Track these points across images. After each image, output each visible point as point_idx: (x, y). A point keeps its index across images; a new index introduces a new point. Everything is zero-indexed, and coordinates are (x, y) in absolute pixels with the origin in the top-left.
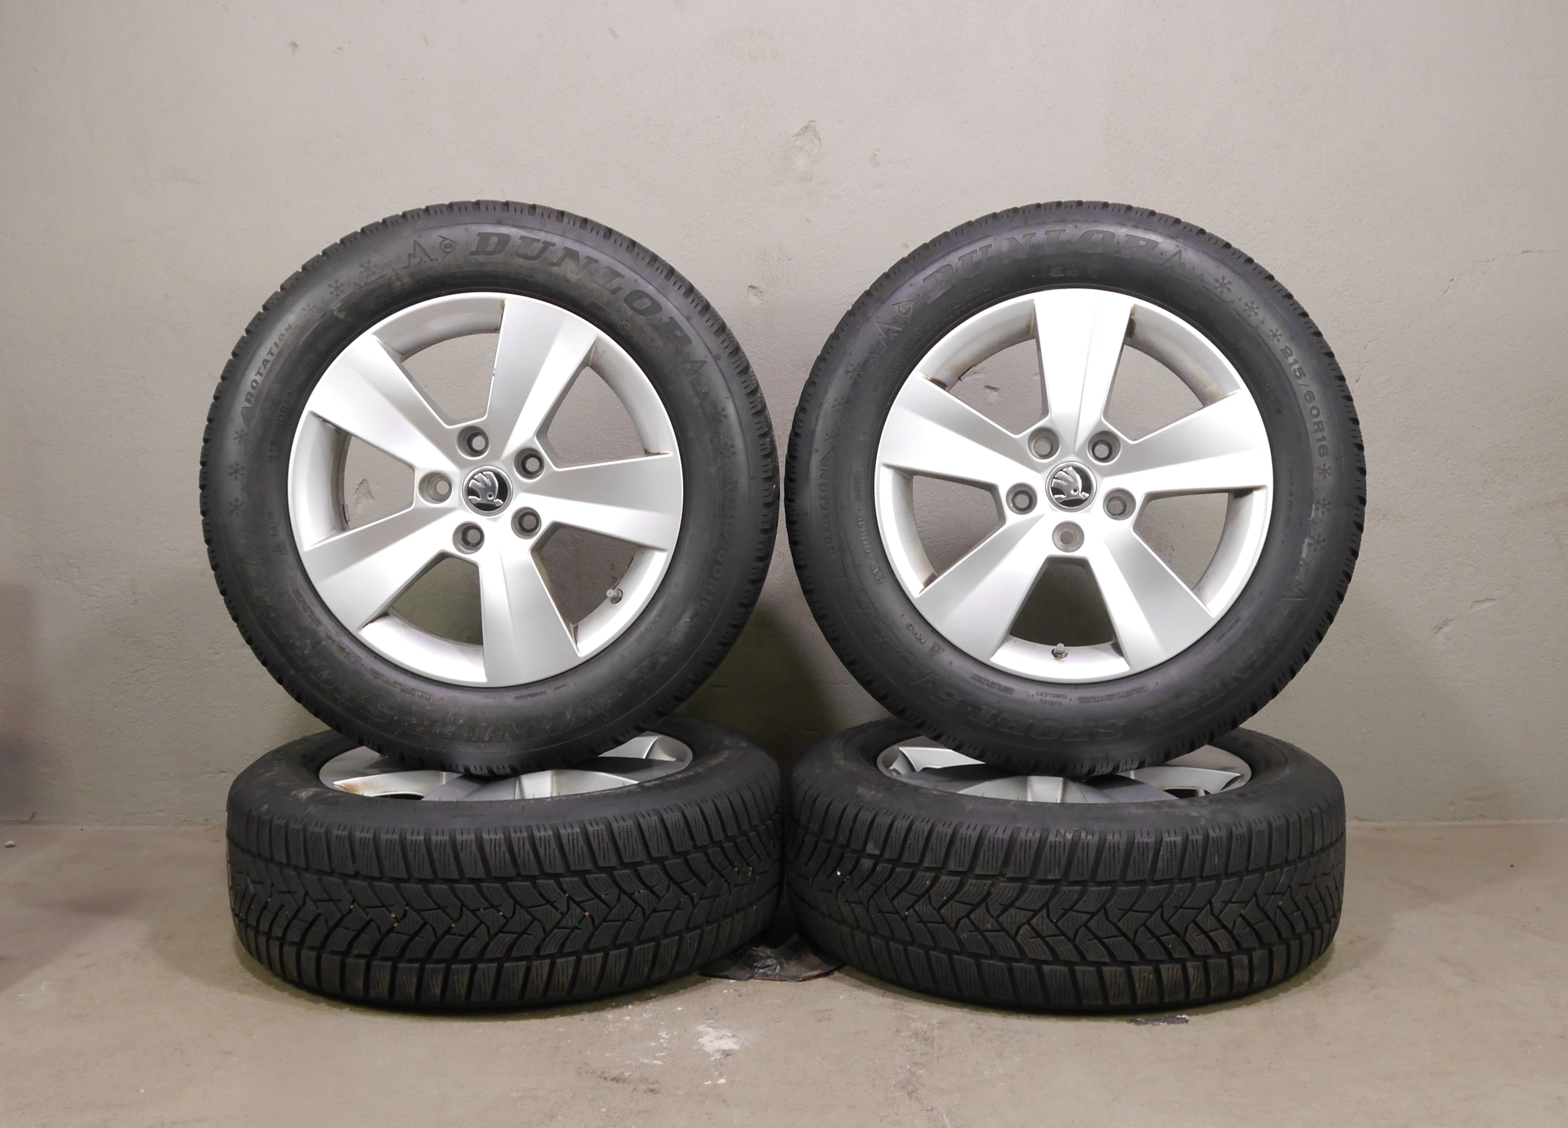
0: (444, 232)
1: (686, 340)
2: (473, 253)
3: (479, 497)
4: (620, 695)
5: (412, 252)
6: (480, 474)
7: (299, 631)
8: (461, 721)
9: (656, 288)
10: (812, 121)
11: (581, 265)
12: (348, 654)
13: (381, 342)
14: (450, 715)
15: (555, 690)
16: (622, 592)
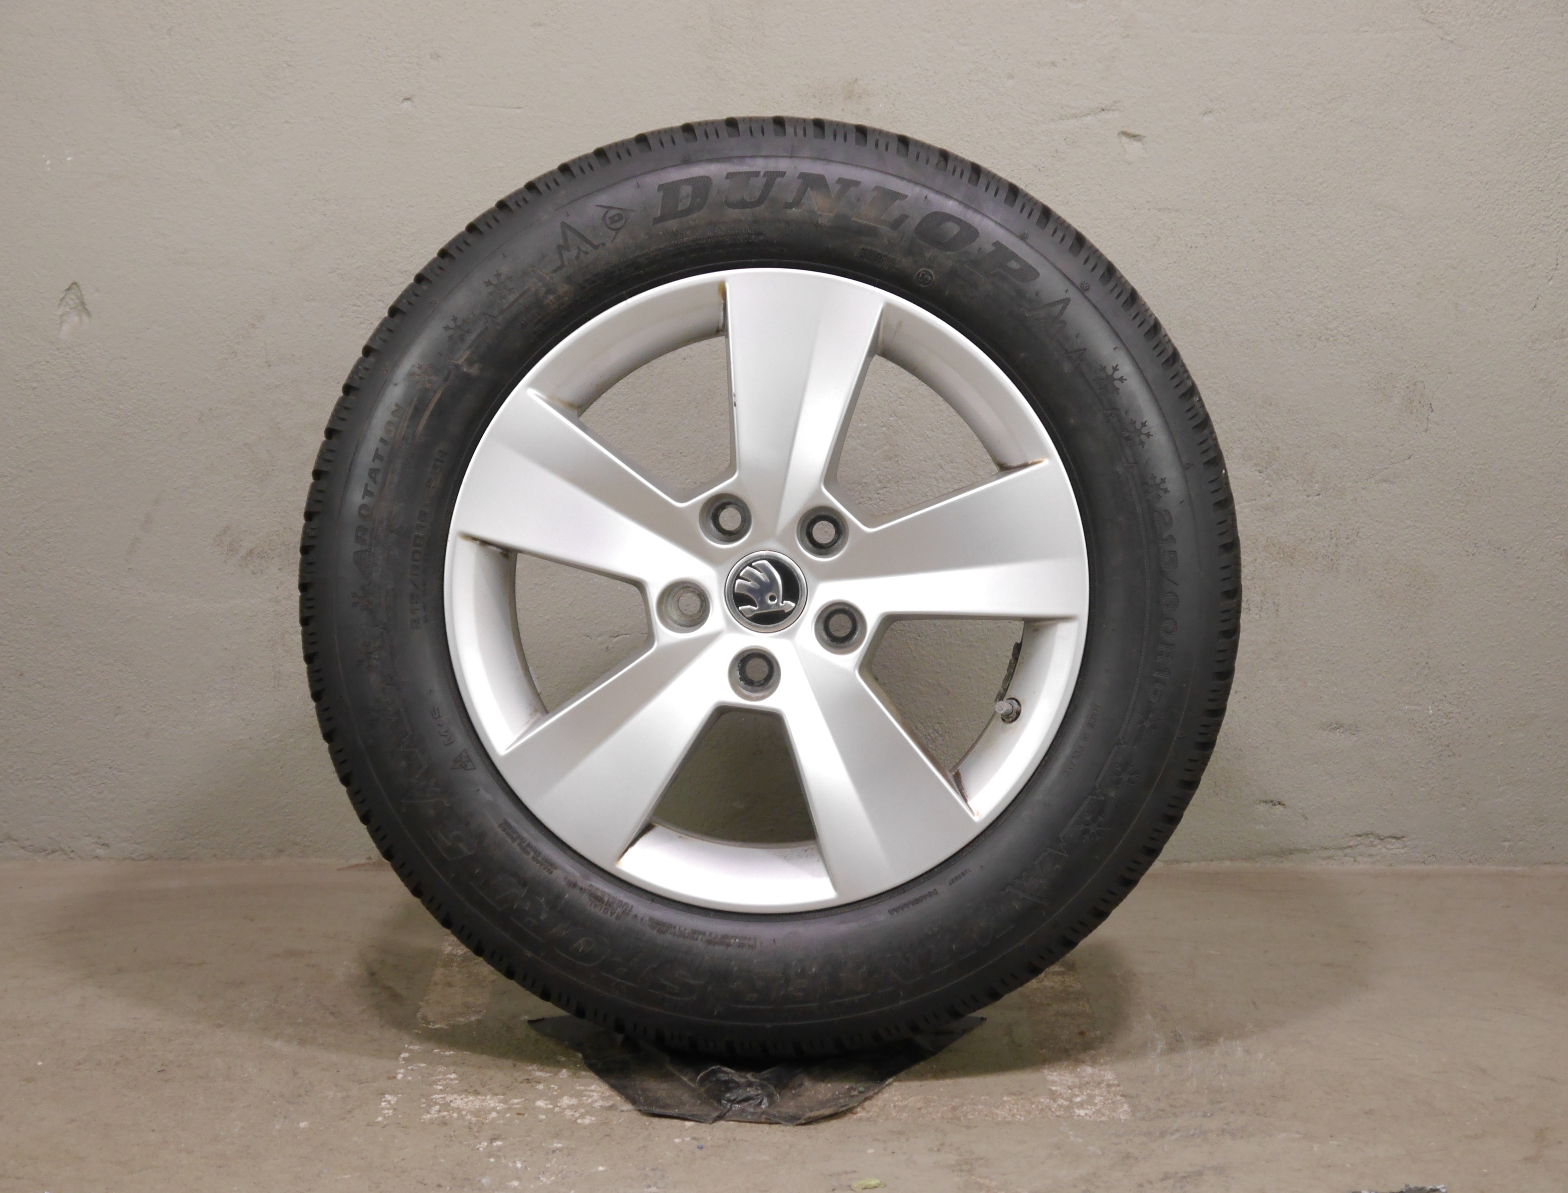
0: (604, 199)
1: (1029, 273)
2: (657, 220)
3: (754, 604)
4: (1058, 866)
5: (561, 242)
6: (748, 568)
7: (524, 885)
8: (814, 970)
9: (960, 202)
11: (833, 196)
12: (609, 904)
13: (544, 397)
14: (794, 963)
15: (950, 884)
16: (1017, 701)
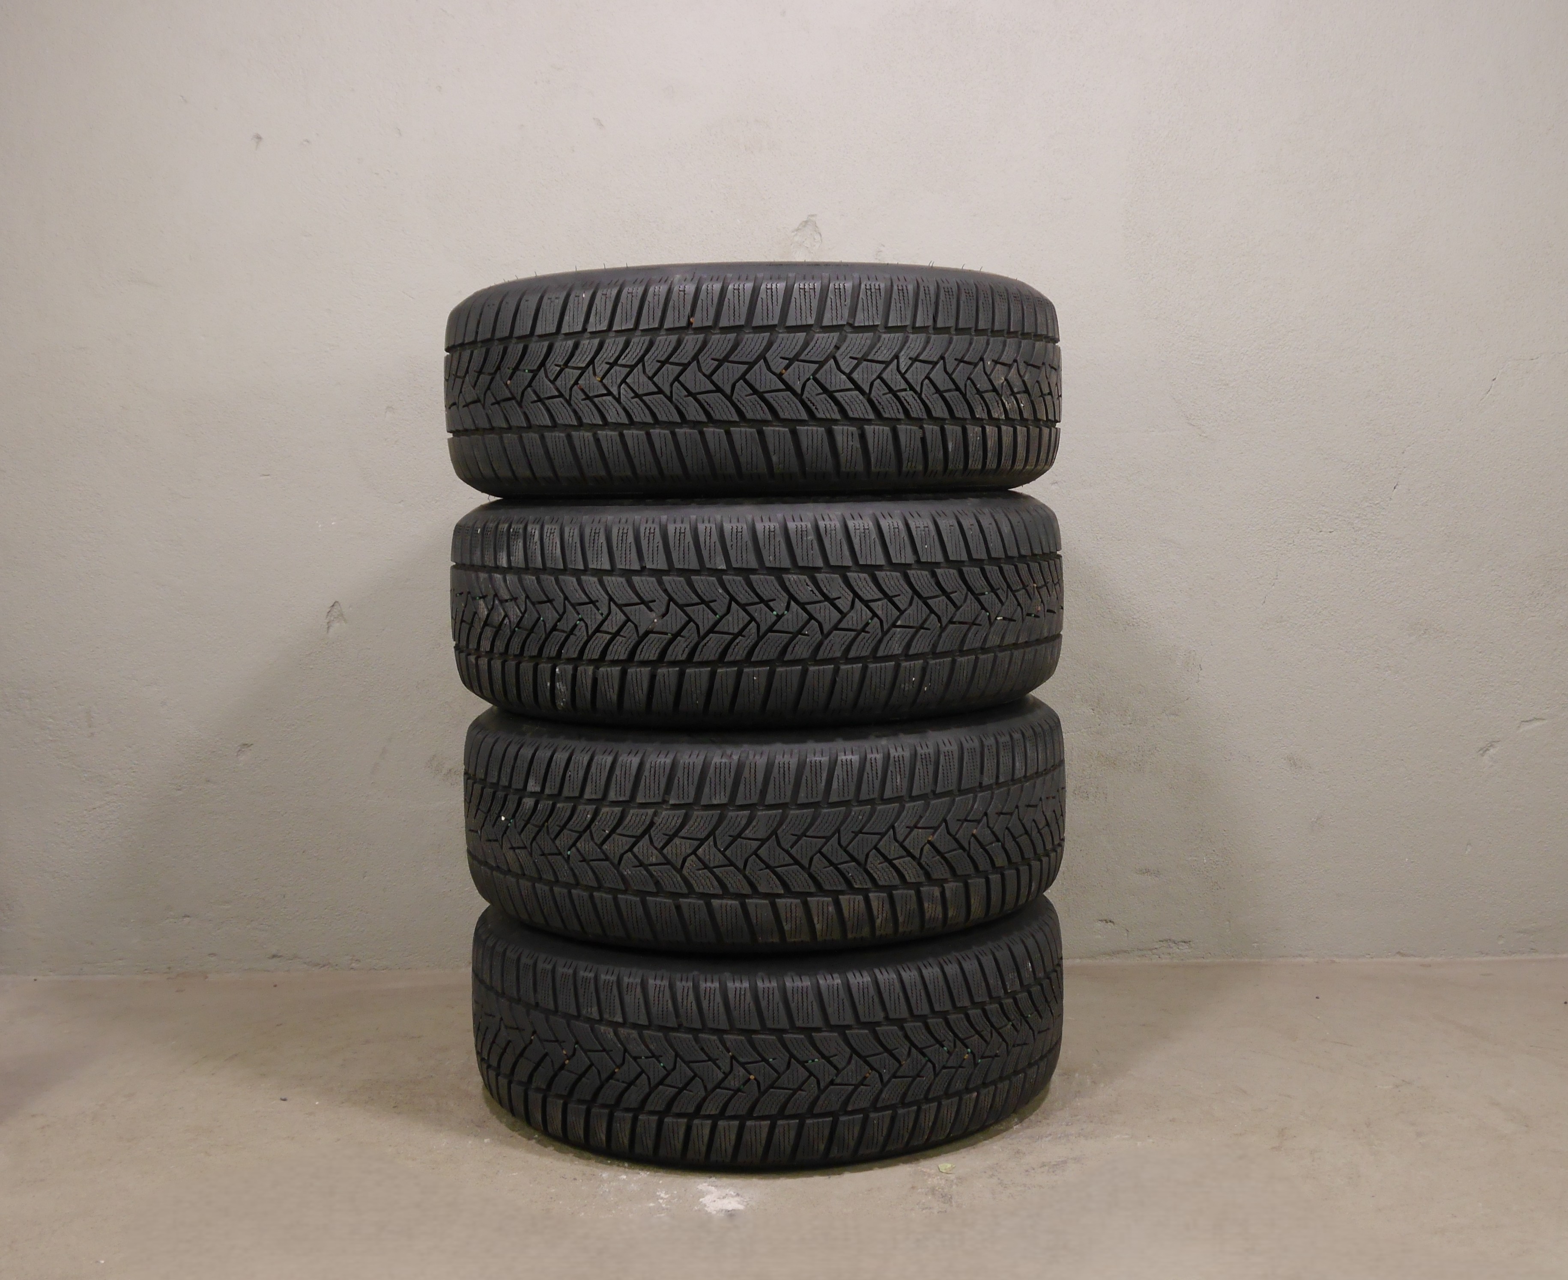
10: (813, 216)
